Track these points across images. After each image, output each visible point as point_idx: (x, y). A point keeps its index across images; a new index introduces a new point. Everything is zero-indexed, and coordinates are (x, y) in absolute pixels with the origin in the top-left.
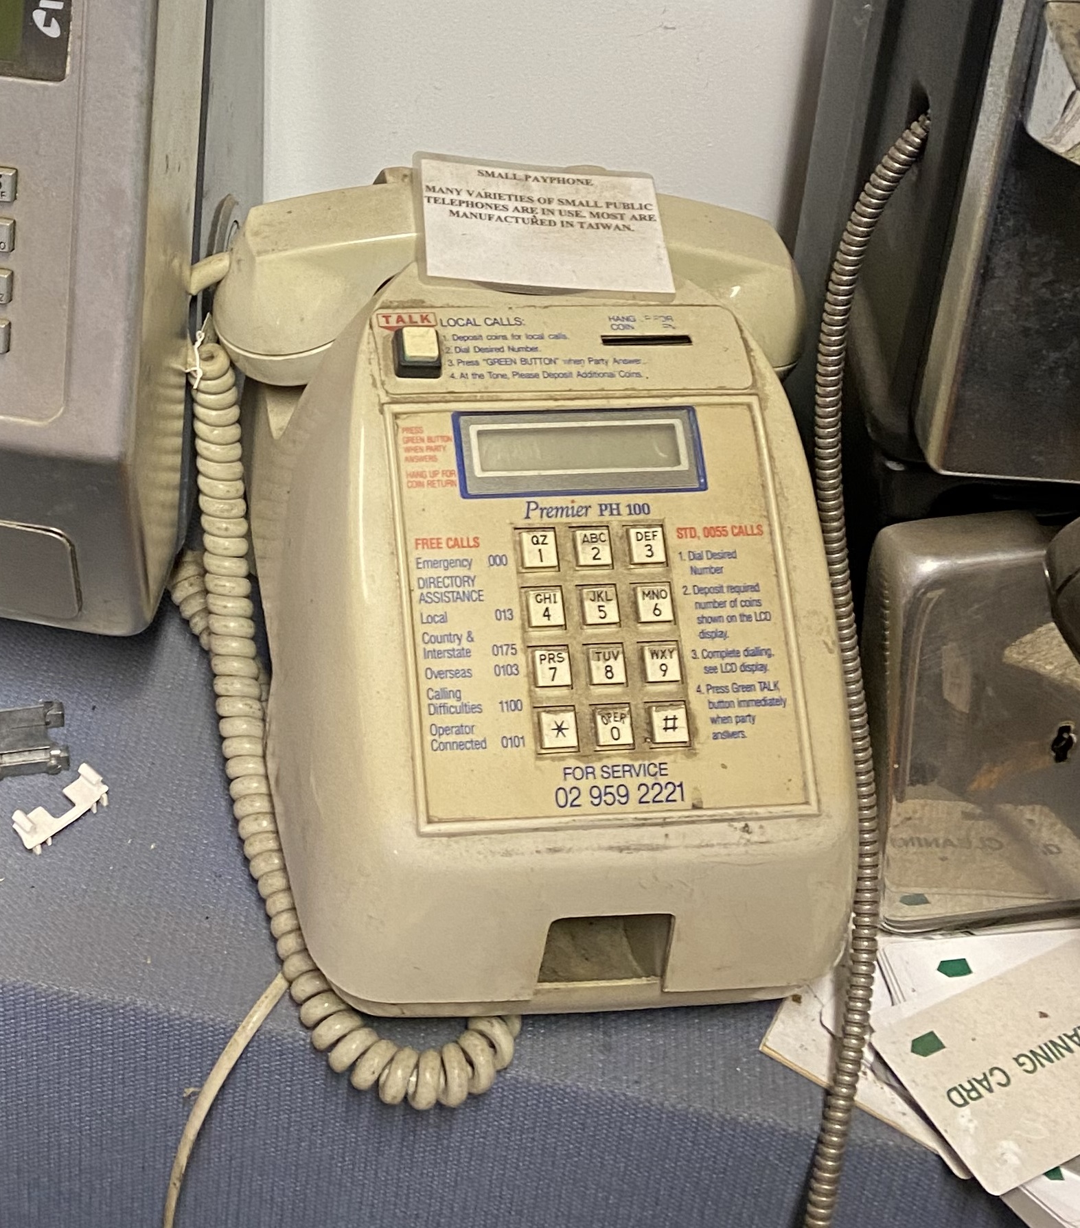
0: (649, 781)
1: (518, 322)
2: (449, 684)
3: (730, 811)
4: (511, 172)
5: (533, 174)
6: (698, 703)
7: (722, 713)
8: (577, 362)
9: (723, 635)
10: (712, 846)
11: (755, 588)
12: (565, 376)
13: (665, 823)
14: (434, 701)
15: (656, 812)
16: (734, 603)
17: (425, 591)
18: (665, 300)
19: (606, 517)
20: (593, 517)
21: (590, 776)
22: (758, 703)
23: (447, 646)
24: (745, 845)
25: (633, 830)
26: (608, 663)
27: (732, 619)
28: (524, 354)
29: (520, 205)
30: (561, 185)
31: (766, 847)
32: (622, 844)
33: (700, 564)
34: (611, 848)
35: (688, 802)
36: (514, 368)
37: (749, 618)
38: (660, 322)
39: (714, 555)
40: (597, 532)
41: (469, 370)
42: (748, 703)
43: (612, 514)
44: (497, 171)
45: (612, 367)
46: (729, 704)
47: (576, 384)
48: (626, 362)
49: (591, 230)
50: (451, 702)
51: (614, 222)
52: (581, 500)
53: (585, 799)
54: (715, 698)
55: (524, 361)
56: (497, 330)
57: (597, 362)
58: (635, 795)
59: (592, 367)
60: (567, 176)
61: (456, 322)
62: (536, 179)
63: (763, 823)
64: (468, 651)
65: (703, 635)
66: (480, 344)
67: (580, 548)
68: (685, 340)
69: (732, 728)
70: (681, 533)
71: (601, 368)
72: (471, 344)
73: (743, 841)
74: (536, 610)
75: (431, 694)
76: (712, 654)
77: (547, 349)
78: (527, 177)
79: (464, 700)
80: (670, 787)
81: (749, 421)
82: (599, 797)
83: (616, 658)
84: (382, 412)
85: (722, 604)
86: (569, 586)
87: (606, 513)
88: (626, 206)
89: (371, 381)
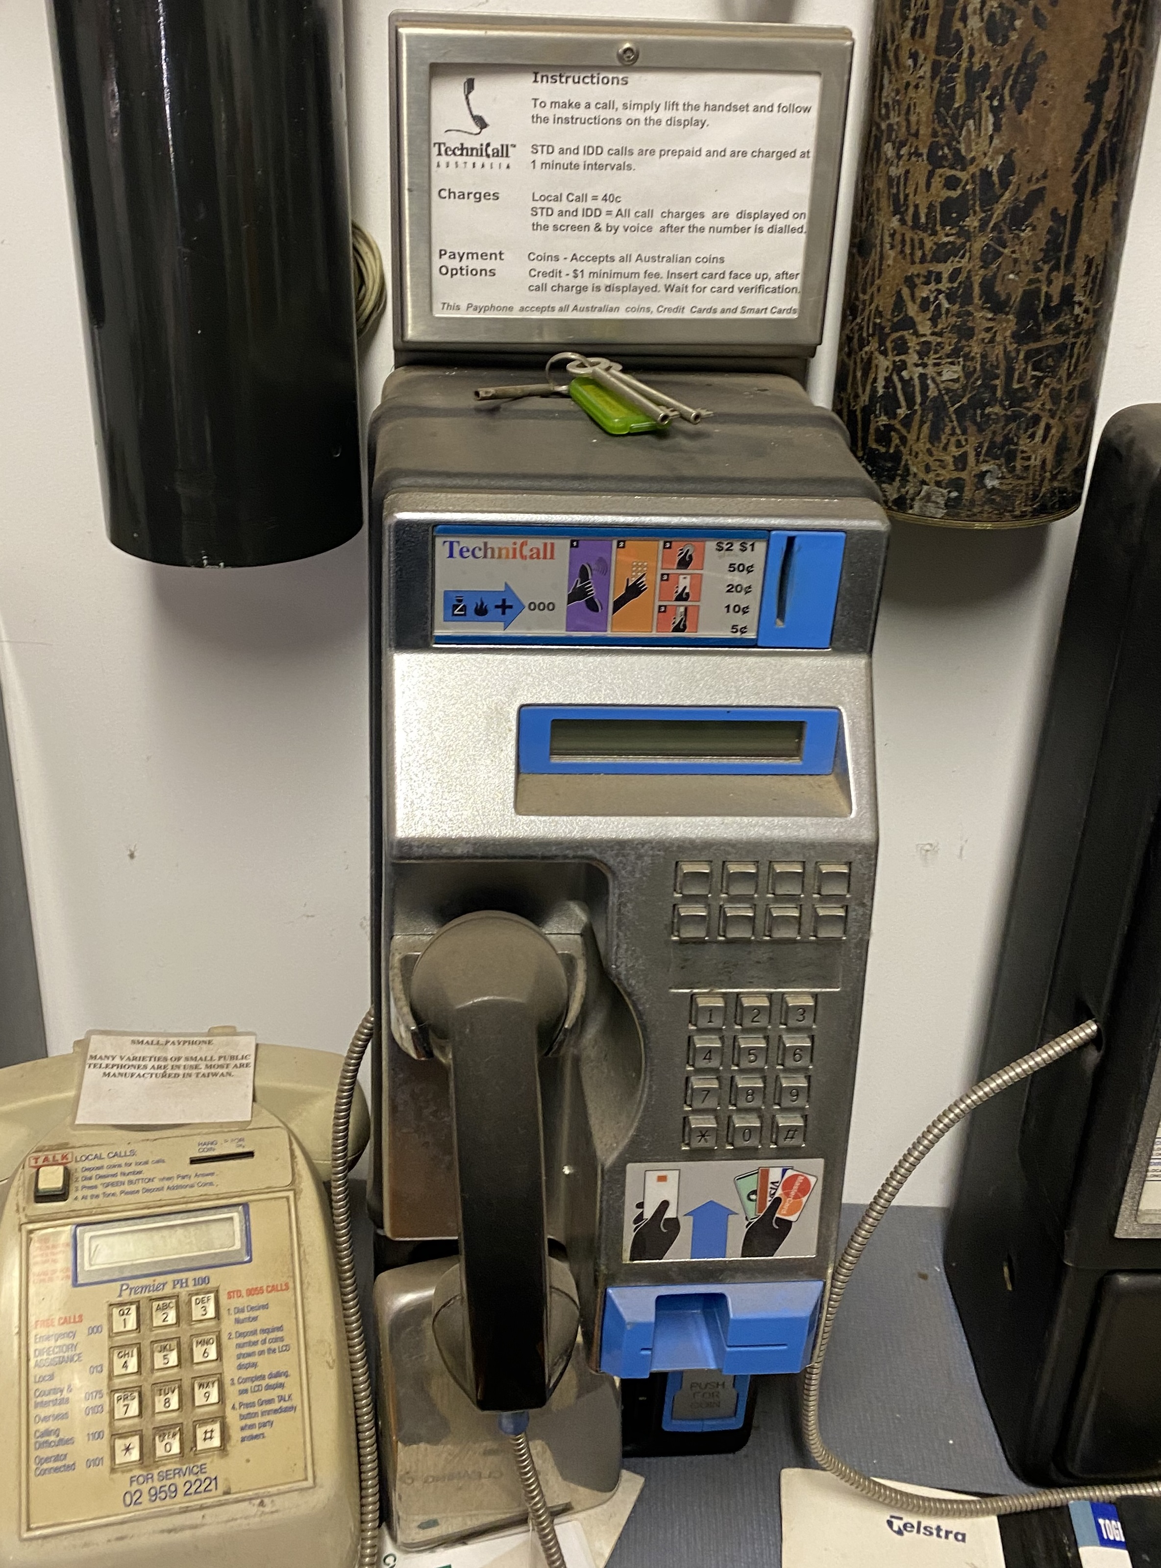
0: (193, 1478)
1: (133, 1153)
2: (51, 1425)
3: (250, 1493)
4: (155, 1039)
5: (172, 1039)
6: (232, 1417)
7: (249, 1422)
8: (169, 1179)
9: (254, 1365)
10: (236, 1519)
11: (280, 1329)
12: (158, 1189)
13: (202, 1508)
14: (39, 1439)
15: (196, 1501)
16: (264, 1342)
17: (39, 1358)
18: (243, 1126)
19: (178, 1289)
20: (168, 1290)
21: (150, 1481)
22: (276, 1411)
23: (52, 1397)
24: (261, 1515)
25: (179, 1516)
26: (167, 1396)
27: (261, 1353)
28: (132, 1177)
29: (156, 1064)
30: (190, 1046)
31: (276, 1516)
32: (171, 1527)
33: (242, 1316)
34: (163, 1531)
35: (220, 1490)
36: (122, 1188)
37: (274, 1351)
38: (234, 1144)
39: (252, 1309)
40: (168, 1301)
41: (89, 1193)
42: (268, 1412)
43: (181, 1287)
44: (146, 1039)
45: (193, 1180)
46: (255, 1415)
47: (166, 1195)
48: (203, 1175)
49: (203, 1078)
50: (52, 1438)
51: (220, 1071)
52: (160, 1279)
53: (145, 1498)
54: (245, 1411)
55: (131, 1182)
56: (116, 1161)
57: (183, 1177)
58: (182, 1490)
59: (180, 1182)
60: (195, 1039)
61: (87, 1158)
62: (173, 1043)
63: (274, 1498)
64: (68, 1399)
65: (240, 1367)
66: (101, 1172)
67: (154, 1313)
68: (250, 1154)
69: (255, 1432)
70: (230, 1295)
71: (186, 1181)
72: (94, 1173)
73: (259, 1513)
74: (118, 1363)
75: (38, 1434)
76: (246, 1380)
77: (148, 1171)
78: (167, 1042)
79: (61, 1436)
80: (208, 1482)
81: (286, 1209)
82: (155, 1496)
83: (173, 1392)
84: (20, 1230)
85: (255, 1343)
86: (146, 1344)
87: (178, 1286)
88: (232, 1058)
89: (15, 1208)
